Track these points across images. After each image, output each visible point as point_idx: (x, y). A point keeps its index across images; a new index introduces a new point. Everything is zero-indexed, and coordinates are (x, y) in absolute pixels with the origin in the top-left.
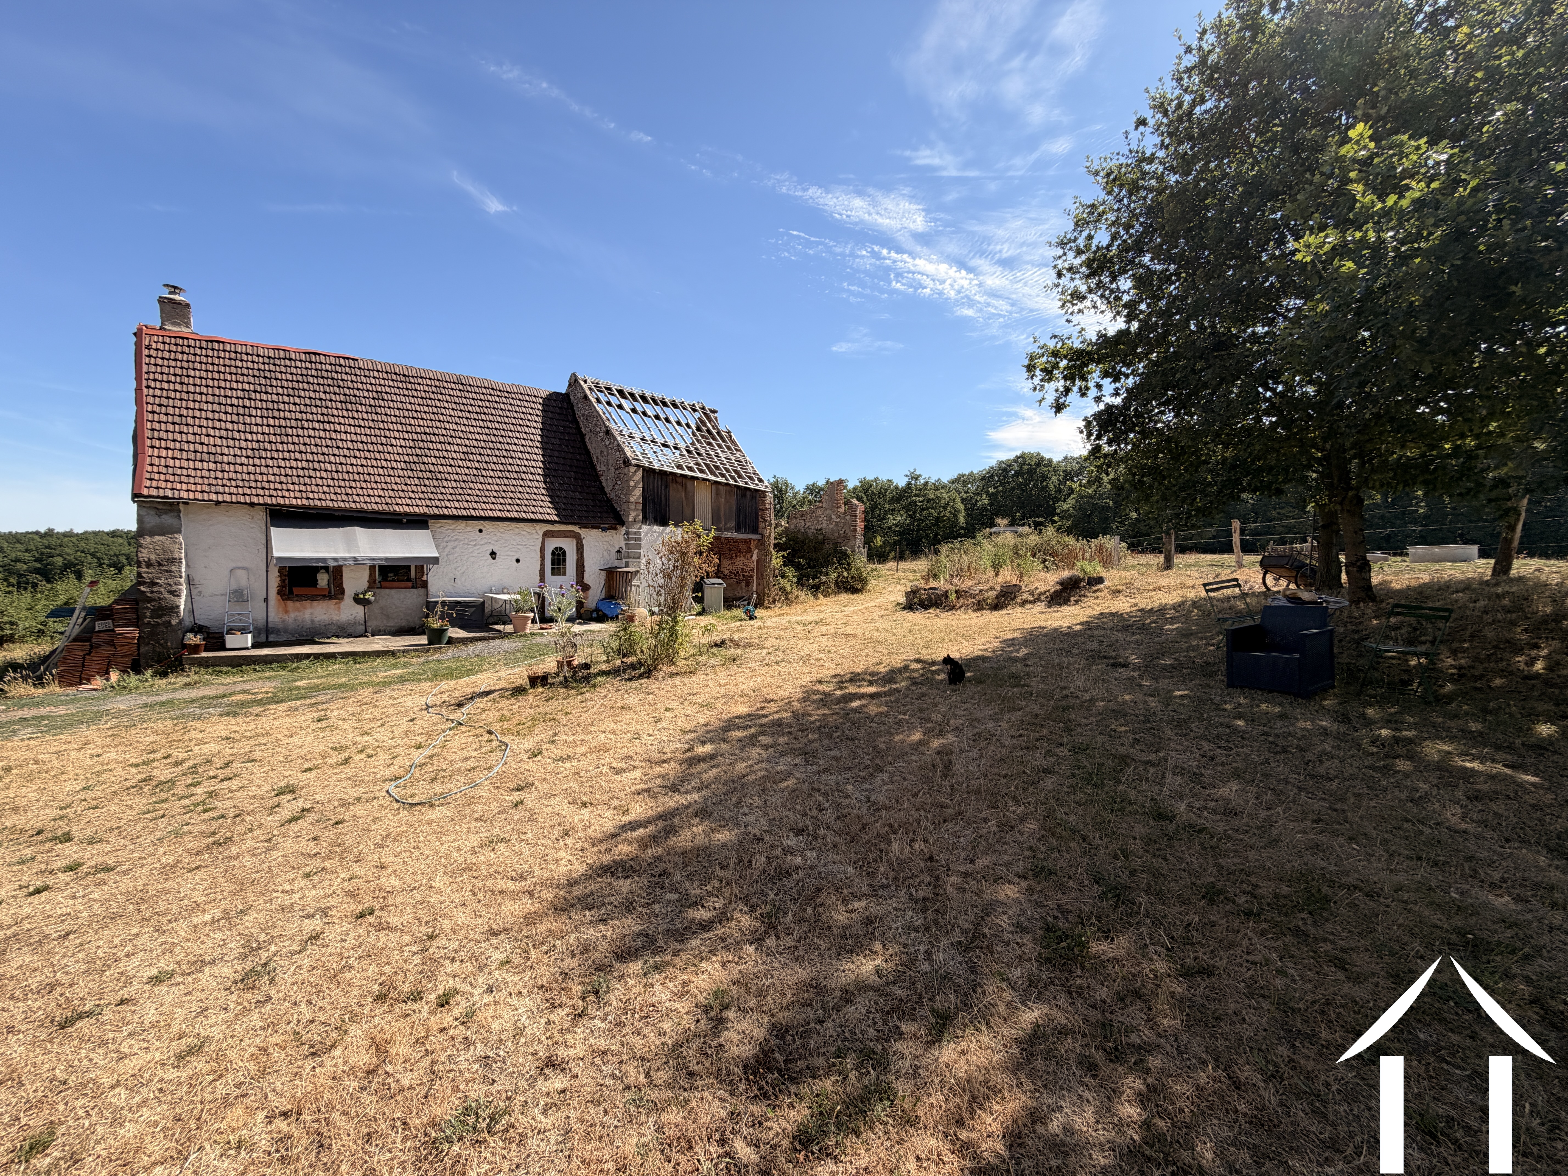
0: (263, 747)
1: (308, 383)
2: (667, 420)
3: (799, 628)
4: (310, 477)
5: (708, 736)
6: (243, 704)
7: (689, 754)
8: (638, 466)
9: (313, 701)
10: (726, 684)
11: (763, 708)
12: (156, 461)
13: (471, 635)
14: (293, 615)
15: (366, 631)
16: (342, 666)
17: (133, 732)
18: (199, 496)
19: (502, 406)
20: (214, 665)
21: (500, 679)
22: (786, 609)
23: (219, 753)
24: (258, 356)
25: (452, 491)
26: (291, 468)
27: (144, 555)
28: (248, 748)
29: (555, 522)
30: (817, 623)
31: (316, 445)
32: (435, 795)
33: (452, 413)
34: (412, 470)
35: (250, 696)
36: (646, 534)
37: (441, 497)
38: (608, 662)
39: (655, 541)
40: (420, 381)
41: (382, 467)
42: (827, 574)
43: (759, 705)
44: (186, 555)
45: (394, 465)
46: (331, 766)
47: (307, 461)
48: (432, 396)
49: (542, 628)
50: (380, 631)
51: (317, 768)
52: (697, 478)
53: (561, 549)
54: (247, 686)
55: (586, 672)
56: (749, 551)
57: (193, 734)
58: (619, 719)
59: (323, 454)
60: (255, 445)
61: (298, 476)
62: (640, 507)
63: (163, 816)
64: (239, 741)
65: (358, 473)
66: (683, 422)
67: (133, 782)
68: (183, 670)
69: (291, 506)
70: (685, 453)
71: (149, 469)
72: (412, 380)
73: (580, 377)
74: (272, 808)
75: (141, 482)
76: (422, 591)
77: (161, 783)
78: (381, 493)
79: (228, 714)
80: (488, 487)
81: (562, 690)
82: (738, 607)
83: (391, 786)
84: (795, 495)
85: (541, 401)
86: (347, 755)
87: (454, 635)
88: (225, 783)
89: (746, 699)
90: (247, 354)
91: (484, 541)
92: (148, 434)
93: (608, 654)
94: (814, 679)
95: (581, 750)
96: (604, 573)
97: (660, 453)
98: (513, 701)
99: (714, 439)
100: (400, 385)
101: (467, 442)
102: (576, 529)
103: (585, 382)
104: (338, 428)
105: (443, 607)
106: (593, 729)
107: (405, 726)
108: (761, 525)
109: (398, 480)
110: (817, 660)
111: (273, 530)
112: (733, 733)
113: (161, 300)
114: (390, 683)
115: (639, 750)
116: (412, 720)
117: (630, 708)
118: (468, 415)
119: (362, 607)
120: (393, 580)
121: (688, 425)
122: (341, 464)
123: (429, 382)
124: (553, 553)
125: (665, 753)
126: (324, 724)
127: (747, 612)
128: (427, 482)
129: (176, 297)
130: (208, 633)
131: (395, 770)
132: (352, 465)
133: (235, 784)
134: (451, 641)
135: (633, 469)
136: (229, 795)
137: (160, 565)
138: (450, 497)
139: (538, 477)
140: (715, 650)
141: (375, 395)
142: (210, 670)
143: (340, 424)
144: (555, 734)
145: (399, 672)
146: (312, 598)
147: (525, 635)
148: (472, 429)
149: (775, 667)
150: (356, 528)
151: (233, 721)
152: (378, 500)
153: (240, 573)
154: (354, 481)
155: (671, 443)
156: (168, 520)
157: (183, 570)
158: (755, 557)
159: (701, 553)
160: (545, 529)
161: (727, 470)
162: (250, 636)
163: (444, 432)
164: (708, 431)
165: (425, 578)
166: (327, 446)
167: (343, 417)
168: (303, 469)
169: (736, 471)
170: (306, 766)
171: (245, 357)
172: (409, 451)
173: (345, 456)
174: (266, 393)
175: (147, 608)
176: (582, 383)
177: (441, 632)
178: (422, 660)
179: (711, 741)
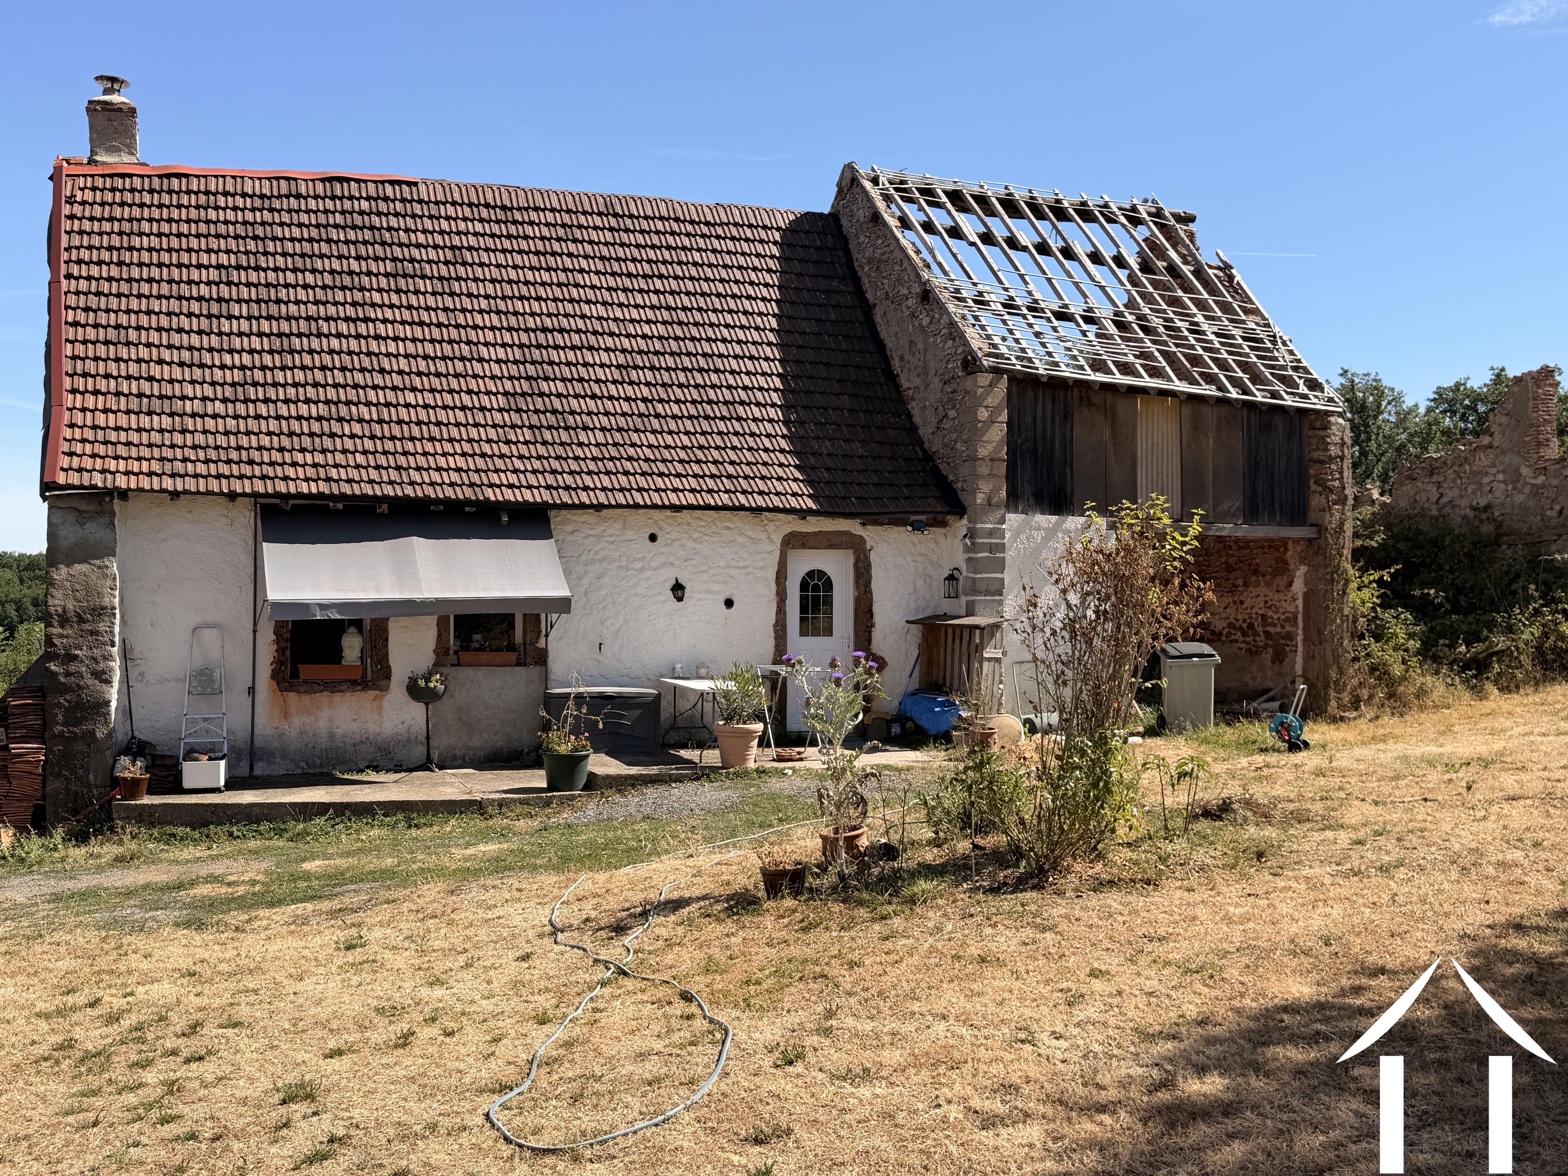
0: (252, 998)
1: (329, 241)
2: (1068, 253)
3: (1434, 777)
4: (332, 435)
5: (1211, 1051)
6: (212, 905)
7: (1163, 1096)
8: (996, 371)
9: (336, 904)
10: (1245, 919)
11: (1357, 990)
12: (79, 418)
13: (634, 770)
14: (297, 722)
15: (429, 759)
16: (384, 832)
17: (38, 949)
18: (145, 482)
19: (697, 257)
20: (163, 823)
21: (698, 874)
22: (1390, 723)
23: (178, 1002)
24: (244, 195)
25: (595, 452)
26: (299, 418)
27: (57, 602)
28: (227, 998)
29: (810, 511)
30: (1486, 763)
31: (343, 369)
32: (583, 1134)
33: (595, 280)
34: (519, 411)
35: (224, 890)
36: (1017, 534)
37: (574, 466)
38: (936, 843)
39: (1038, 550)
40: (534, 216)
41: (463, 408)
42: (1510, 629)
43: (1345, 982)
44: (122, 601)
45: (485, 401)
46: (377, 1048)
47: (327, 402)
48: (556, 247)
49: (780, 759)
50: (454, 758)
51: (351, 1050)
52: (1144, 391)
53: (821, 574)
54: (218, 868)
55: (888, 866)
56: (1282, 569)
57: (134, 961)
58: (976, 987)
59: (356, 386)
60: (238, 376)
61: (312, 435)
62: (1002, 469)
63: (95, 1124)
64: (210, 981)
65: (419, 423)
66: (1108, 254)
67: (42, 1050)
68: (112, 829)
69: (300, 495)
70: (1112, 329)
71: (68, 432)
72: (518, 216)
73: (863, 170)
74: (278, 1128)
75: (55, 460)
76: (534, 671)
77: (88, 1056)
78: (461, 462)
79: (187, 924)
80: (669, 440)
81: (837, 907)
82: (1254, 716)
83: (492, 1103)
84: (1404, 417)
85: (777, 236)
86: (406, 1027)
87: (599, 771)
88: (194, 1066)
89: (1307, 961)
90: (226, 194)
91: (660, 560)
92: (68, 366)
93: (937, 824)
94: (1500, 918)
95: (893, 1056)
96: (916, 630)
97: (1049, 337)
98: (730, 926)
99: (1188, 288)
100: (496, 229)
101: (626, 343)
102: (852, 526)
103: (875, 181)
104: (381, 329)
105: (579, 707)
106: (916, 1007)
107: (512, 969)
108: (1316, 501)
109: (492, 433)
110: (1502, 865)
111: (269, 550)
112: (1279, 1049)
113: (93, 108)
114: (477, 873)
115: (1033, 1072)
116: (526, 957)
117: (1000, 963)
118: (627, 282)
119: (421, 707)
120: (481, 649)
121: (1120, 261)
122: (388, 405)
123: (550, 217)
124: (804, 586)
125: (1100, 1087)
126: (356, 955)
127: (1282, 729)
128: (547, 436)
129: (115, 98)
130: (154, 757)
131: (497, 1070)
132: (407, 405)
133: (209, 1069)
134: (593, 783)
135: (984, 379)
136: (202, 1092)
137: (81, 620)
138: (592, 466)
139: (772, 413)
140: (1203, 825)
141: (449, 255)
142: (155, 832)
143: (385, 321)
144: (830, 1014)
145: (492, 848)
146: (332, 686)
147: (746, 773)
148: (635, 314)
149: (1377, 879)
150: (415, 539)
151: (198, 939)
152: (455, 477)
153: (209, 635)
154: (412, 439)
155: (1076, 308)
156: (94, 531)
157: (117, 629)
158: (1299, 586)
159: (1166, 582)
160: (788, 530)
161: (1223, 365)
162: (223, 763)
163: (581, 324)
164: (1172, 270)
165: (541, 644)
166: (362, 370)
167: (391, 306)
168: (319, 419)
169: (1245, 367)
170: (332, 1044)
171: (221, 201)
172: (514, 370)
173: (394, 388)
174: (257, 268)
175: (59, 705)
176: (868, 185)
177: (575, 761)
178: (535, 823)
179: (1222, 1066)
